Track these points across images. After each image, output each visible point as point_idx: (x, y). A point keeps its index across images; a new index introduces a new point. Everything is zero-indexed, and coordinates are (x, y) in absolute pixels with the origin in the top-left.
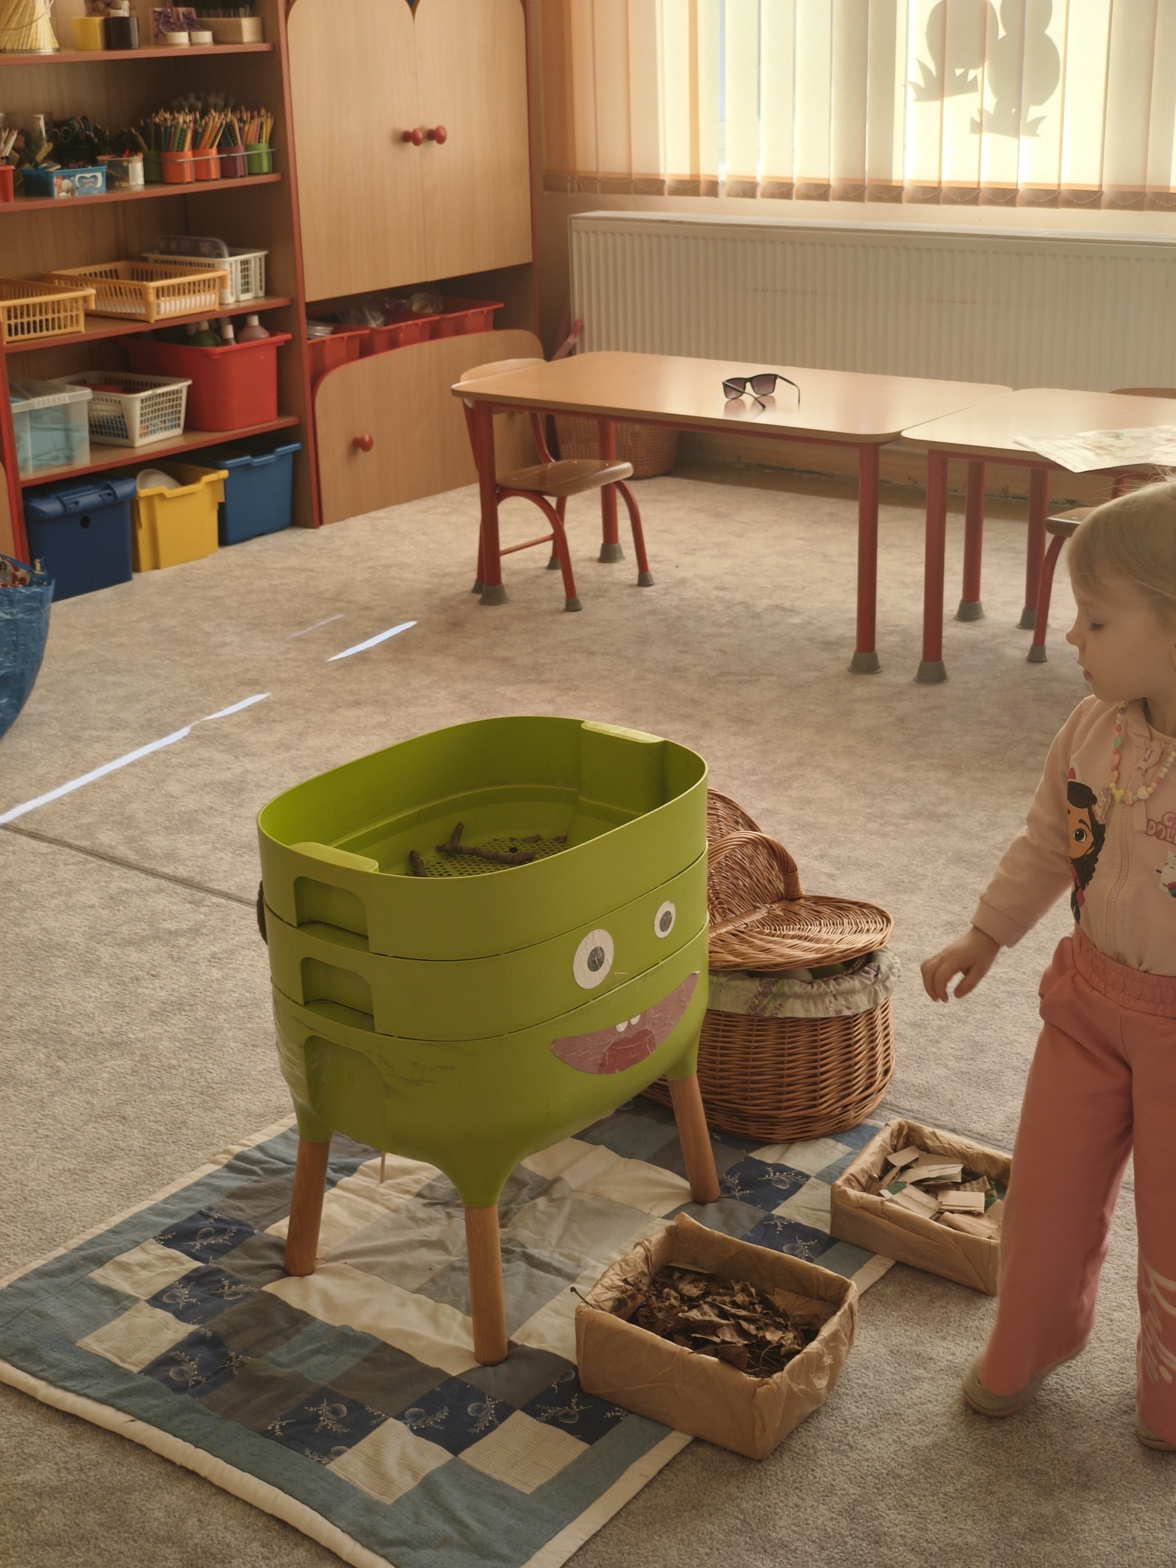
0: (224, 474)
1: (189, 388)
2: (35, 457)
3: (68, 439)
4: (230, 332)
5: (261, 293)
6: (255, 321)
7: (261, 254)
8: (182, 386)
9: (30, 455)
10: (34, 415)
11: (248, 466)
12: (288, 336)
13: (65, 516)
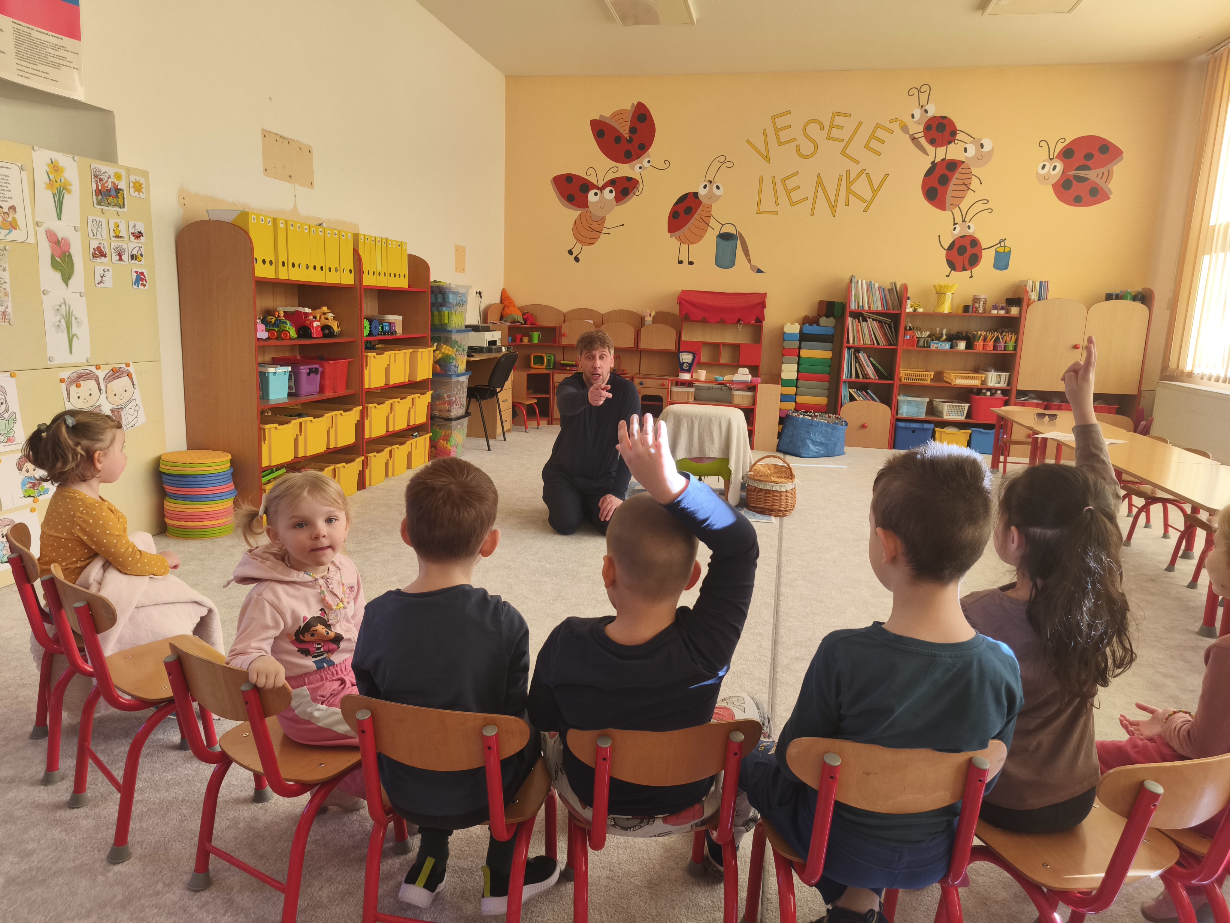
0: (970, 431)
1: (969, 406)
2: (907, 413)
3: (918, 410)
4: (988, 393)
5: (1006, 385)
6: (999, 392)
7: (1007, 374)
8: (967, 406)
9: (905, 411)
10: (909, 402)
11: (981, 432)
12: (1007, 398)
13: (905, 428)
